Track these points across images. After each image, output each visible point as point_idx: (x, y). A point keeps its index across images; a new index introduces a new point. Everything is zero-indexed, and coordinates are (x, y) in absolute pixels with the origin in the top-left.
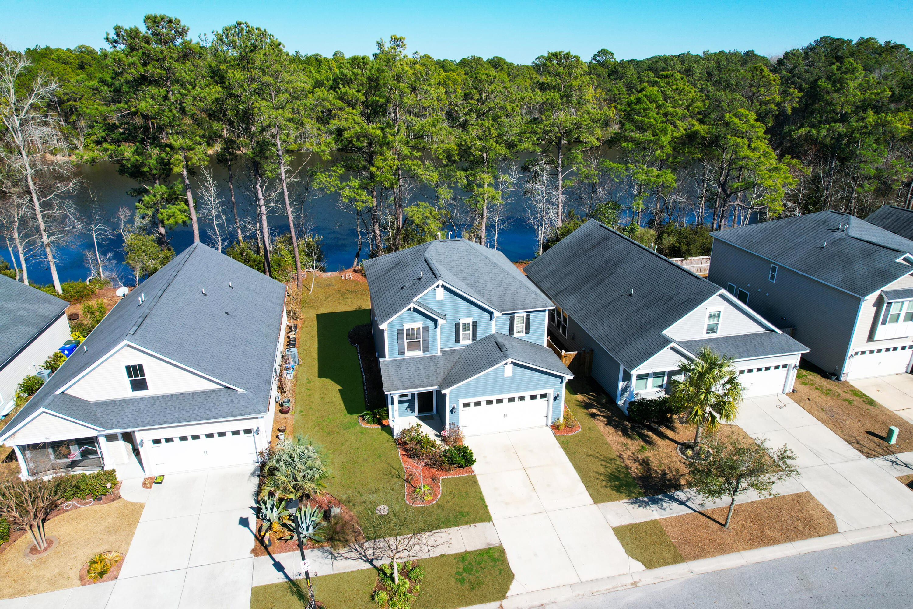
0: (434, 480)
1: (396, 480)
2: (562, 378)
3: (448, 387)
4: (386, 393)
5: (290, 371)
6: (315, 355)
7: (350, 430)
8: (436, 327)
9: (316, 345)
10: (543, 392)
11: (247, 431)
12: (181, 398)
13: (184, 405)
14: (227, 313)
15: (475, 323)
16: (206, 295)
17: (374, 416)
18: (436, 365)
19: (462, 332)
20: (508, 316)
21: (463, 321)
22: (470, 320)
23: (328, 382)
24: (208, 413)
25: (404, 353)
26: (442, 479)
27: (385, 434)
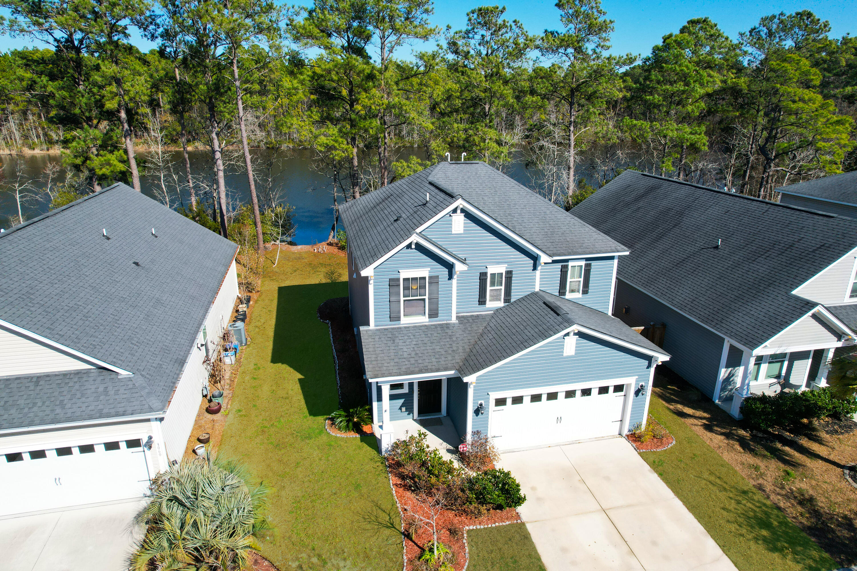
0: (453, 532)
1: (387, 532)
2: (649, 359)
3: (474, 372)
4: (370, 381)
5: (231, 353)
6: (271, 333)
7: (311, 442)
8: (450, 277)
9: (273, 322)
10: (618, 382)
11: (133, 444)
12: (14, 385)
13: (16, 398)
14: (137, 264)
15: (509, 274)
16: (108, 239)
17: (349, 417)
18: (451, 337)
19: (489, 288)
20: (559, 266)
21: (492, 270)
22: (502, 269)
23: (284, 369)
24: (58, 410)
25: (398, 319)
26: (469, 531)
27: (366, 448)
